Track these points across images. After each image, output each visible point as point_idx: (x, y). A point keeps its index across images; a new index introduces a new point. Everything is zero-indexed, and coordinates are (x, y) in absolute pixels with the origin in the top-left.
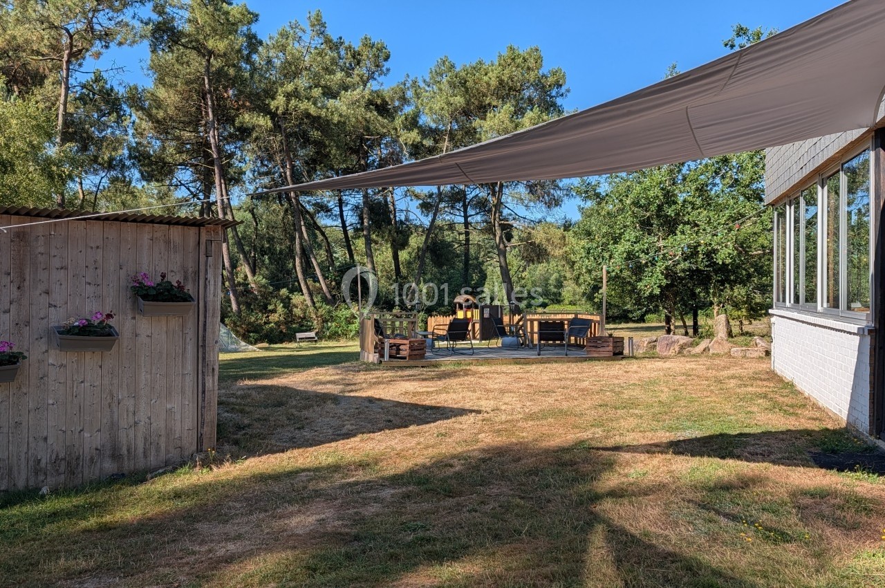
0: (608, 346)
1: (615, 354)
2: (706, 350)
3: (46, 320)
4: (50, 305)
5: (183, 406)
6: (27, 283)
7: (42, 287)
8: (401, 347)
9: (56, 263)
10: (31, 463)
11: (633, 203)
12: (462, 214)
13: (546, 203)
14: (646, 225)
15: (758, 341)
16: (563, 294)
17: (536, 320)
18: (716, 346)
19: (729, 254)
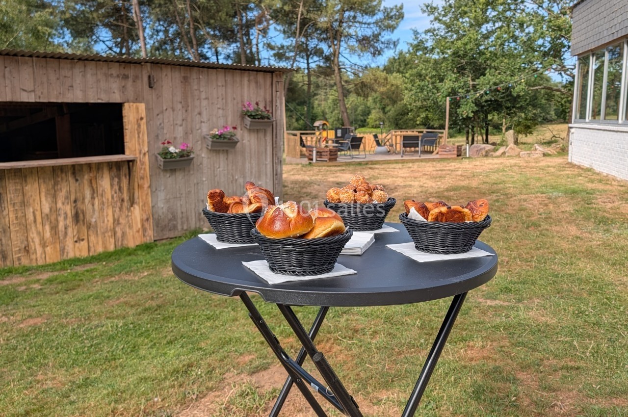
0: (454, 151)
1: (458, 156)
2: (504, 153)
3: (200, 131)
4: (201, 122)
5: (266, 182)
6: (190, 108)
7: (197, 111)
8: (323, 154)
9: (203, 96)
10: (197, 215)
11: (454, 54)
12: (306, 61)
13: (371, 53)
14: (461, 70)
15: (537, 147)
16: (368, 120)
17: (398, 135)
18: (510, 151)
19: (523, 89)
